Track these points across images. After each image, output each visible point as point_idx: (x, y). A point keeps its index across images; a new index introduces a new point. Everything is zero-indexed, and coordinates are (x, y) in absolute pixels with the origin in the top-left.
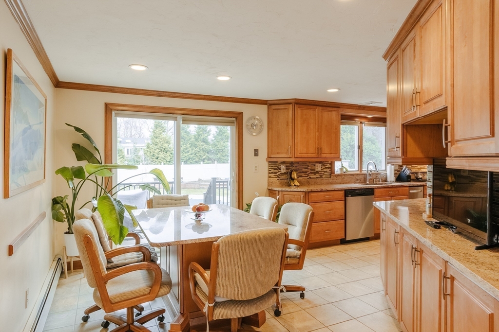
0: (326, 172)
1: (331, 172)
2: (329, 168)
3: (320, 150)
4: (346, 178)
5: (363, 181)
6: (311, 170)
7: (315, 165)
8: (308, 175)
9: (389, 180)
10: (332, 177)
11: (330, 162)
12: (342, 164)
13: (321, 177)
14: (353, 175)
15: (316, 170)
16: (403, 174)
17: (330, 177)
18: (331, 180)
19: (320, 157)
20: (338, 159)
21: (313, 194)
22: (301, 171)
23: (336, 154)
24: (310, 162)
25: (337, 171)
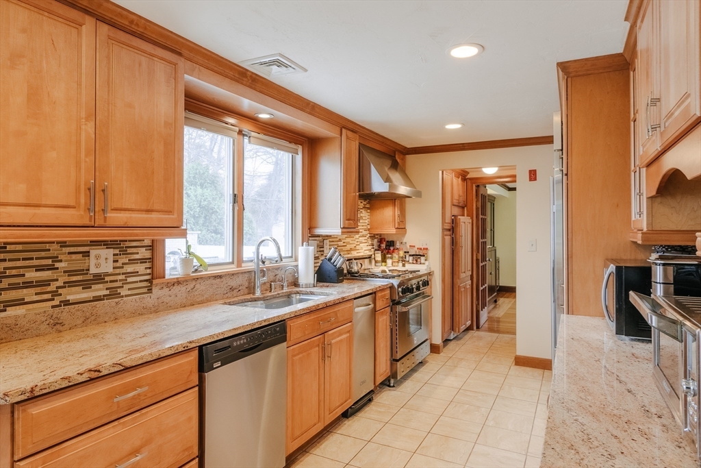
0: (135, 273)
1: (152, 274)
2: (143, 261)
3: (99, 195)
4: (200, 287)
5: (246, 291)
6: (70, 273)
7: (86, 254)
8: (55, 294)
9: (302, 281)
10: (155, 290)
11: (147, 242)
12: (189, 247)
13: (114, 294)
14: (220, 277)
15: (93, 270)
16: (329, 267)
17: (150, 291)
18: (150, 300)
19: (99, 222)
20: (175, 231)
21: (37, 410)
22: (20, 280)
23: (169, 212)
24: (63, 244)
25: (174, 268)
